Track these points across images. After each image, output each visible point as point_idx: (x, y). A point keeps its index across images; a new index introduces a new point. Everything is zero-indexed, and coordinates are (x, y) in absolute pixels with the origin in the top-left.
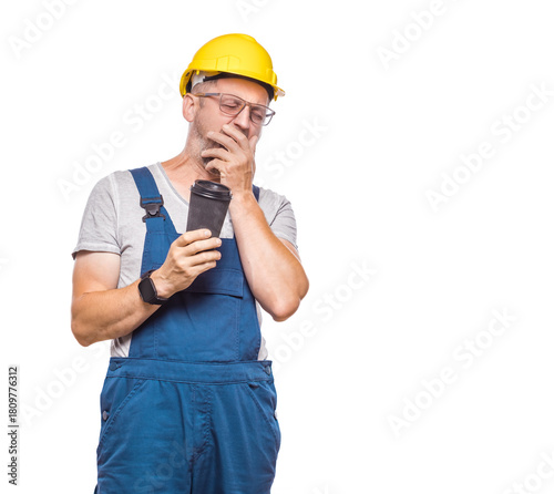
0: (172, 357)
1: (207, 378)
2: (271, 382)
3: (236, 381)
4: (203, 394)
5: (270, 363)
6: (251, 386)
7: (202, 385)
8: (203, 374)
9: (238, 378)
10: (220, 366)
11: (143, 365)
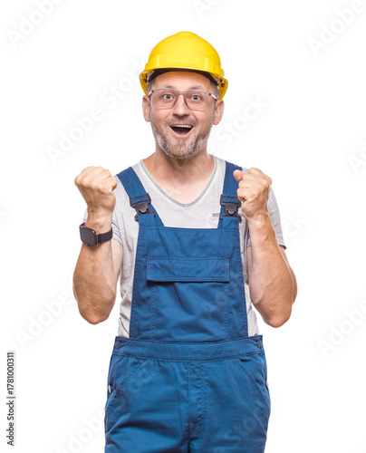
0: (168, 339)
1: (199, 356)
2: (262, 354)
3: (228, 357)
4: (196, 370)
5: (261, 337)
6: (242, 361)
7: (196, 364)
8: (195, 352)
9: (229, 354)
10: (211, 345)
11: (143, 346)
